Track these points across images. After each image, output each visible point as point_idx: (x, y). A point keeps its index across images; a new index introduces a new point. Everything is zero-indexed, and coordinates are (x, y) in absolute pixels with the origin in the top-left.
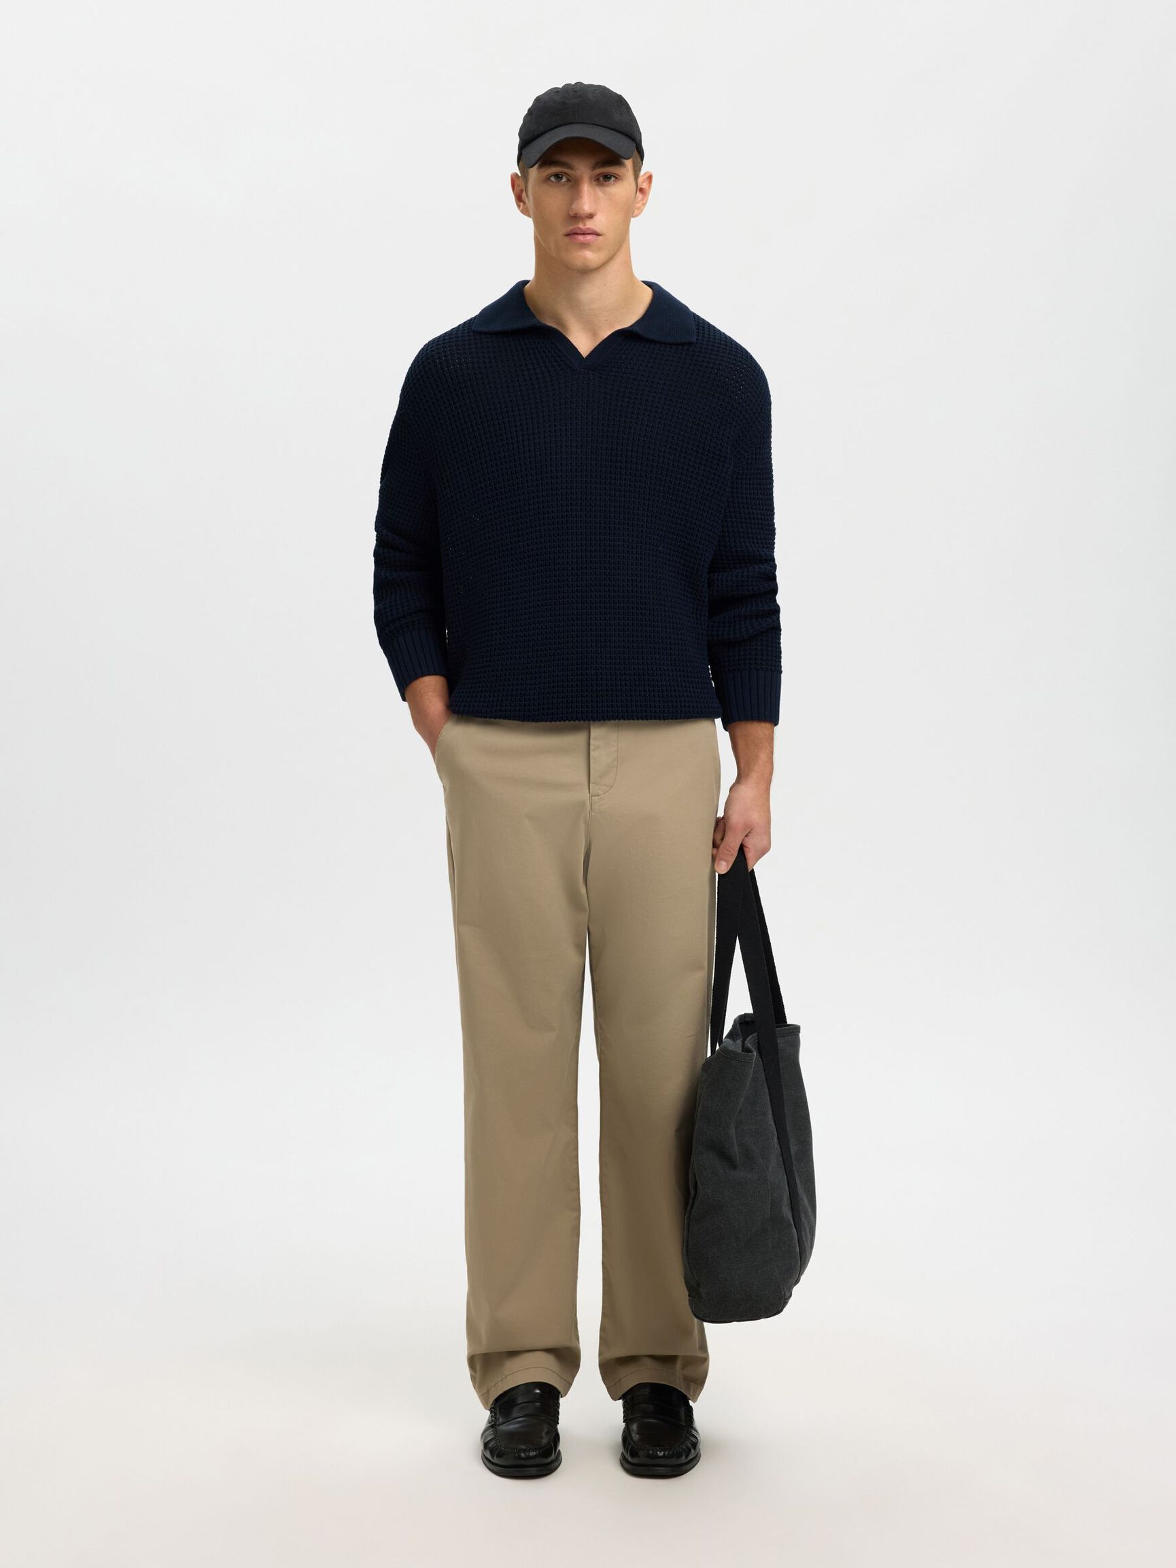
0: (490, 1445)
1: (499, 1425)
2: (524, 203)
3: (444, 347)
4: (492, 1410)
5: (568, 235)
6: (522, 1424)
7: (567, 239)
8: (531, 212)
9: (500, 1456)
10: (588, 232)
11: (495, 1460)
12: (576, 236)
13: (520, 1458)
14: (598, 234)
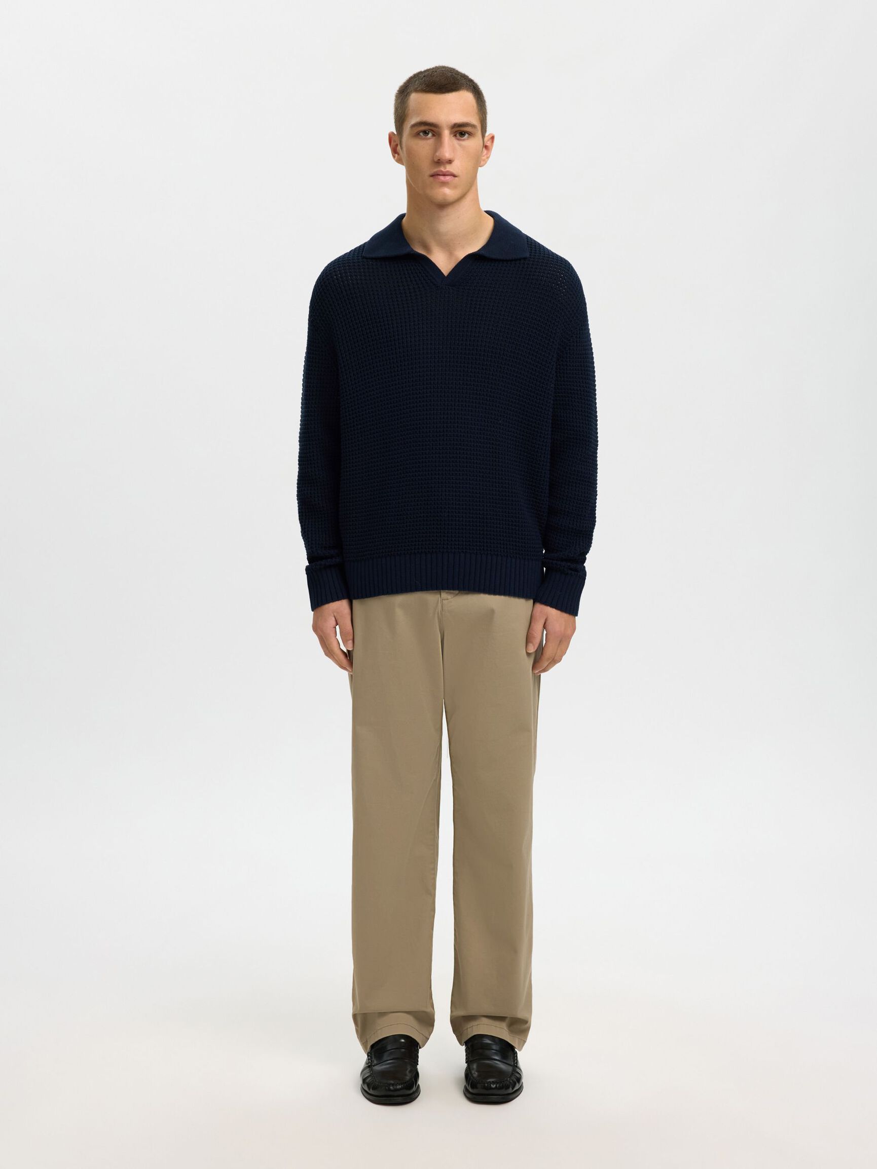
0: (368, 1081)
1: (374, 1066)
2: (398, 154)
3: (339, 267)
4: (369, 1055)
5: (432, 176)
6: (390, 1065)
7: (431, 179)
8: (404, 161)
9: (374, 1089)
10: (447, 174)
11: (371, 1092)
12: (439, 177)
13: (390, 1090)
14: (454, 176)
